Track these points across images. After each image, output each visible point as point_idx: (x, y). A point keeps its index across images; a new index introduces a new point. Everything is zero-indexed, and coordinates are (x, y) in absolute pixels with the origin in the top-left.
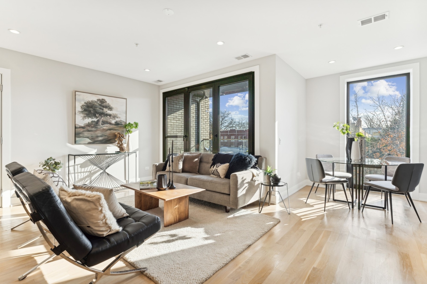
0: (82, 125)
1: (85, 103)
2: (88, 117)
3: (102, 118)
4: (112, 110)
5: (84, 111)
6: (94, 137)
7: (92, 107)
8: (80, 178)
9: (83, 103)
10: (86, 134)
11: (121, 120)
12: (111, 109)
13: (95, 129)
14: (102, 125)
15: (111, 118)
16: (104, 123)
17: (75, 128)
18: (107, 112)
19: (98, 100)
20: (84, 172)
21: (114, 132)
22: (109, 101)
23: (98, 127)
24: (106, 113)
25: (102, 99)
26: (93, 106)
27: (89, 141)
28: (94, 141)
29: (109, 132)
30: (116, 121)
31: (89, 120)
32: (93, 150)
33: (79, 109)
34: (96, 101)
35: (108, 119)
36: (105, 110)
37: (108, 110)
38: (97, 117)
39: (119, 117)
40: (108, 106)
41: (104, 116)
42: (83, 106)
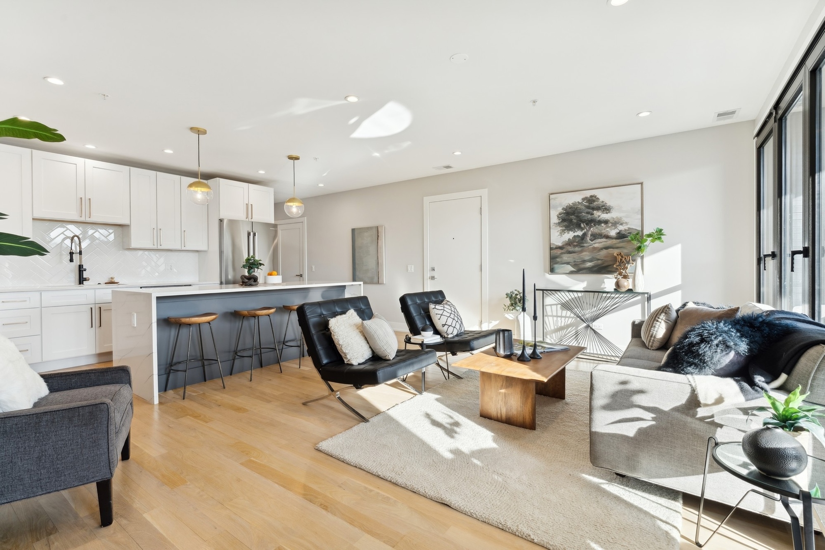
0: (560, 244)
1: (563, 209)
2: (568, 230)
3: (592, 229)
4: (609, 212)
5: (562, 222)
6: (577, 262)
7: (573, 214)
8: (560, 325)
9: (560, 210)
10: (566, 257)
11: (629, 228)
12: (607, 209)
13: (580, 249)
14: (592, 240)
15: (608, 227)
16: (595, 236)
17: (551, 249)
18: (599, 216)
19: (583, 199)
20: (565, 317)
21: (611, 251)
22: (603, 196)
23: (585, 245)
24: (598, 219)
25: (591, 196)
26: (576, 212)
27: (571, 269)
28: (579, 269)
29: (604, 252)
30: (618, 231)
31: (569, 235)
32: (580, 283)
33: (555, 220)
34: (580, 201)
35: (603, 229)
36: (598, 214)
37: (602, 213)
38: (582, 229)
39: (626, 223)
40: (602, 207)
41: (594, 224)
42: (560, 214)
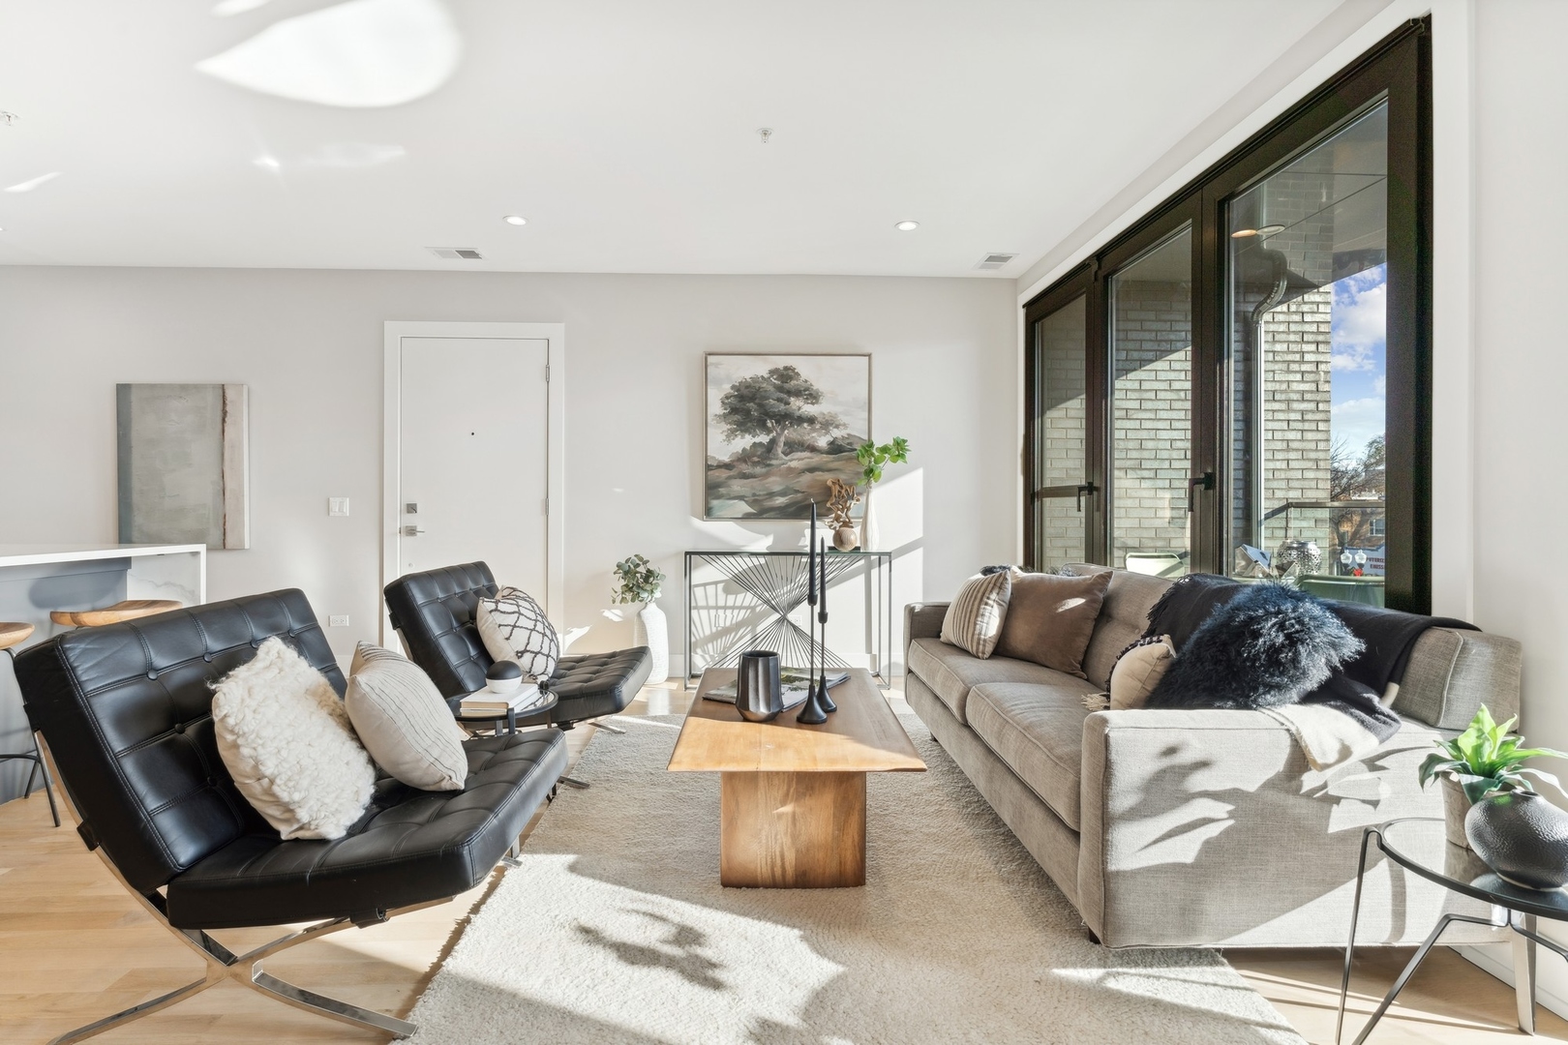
0: (726, 459)
1: (733, 387)
2: (742, 431)
3: (786, 432)
4: (817, 403)
5: (730, 413)
6: (759, 495)
7: (752, 399)
8: (722, 625)
9: (727, 388)
10: (737, 486)
11: (848, 435)
12: (813, 397)
13: (764, 470)
14: (786, 455)
15: (814, 430)
16: (792, 447)
17: (708, 468)
18: (799, 408)
19: (772, 372)
20: (733, 608)
21: (819, 476)
22: (807, 370)
23: (774, 462)
24: (798, 413)
25: (786, 368)
26: (758, 396)
27: (744, 508)
28: (761, 511)
29: (807, 477)
30: (832, 439)
31: (744, 442)
32: (760, 538)
33: (716, 408)
34: (766, 376)
35: (804, 433)
36: (797, 404)
37: (805, 403)
38: (769, 431)
39: (844, 425)
40: (805, 391)
41: (791, 423)
42: (727, 398)
